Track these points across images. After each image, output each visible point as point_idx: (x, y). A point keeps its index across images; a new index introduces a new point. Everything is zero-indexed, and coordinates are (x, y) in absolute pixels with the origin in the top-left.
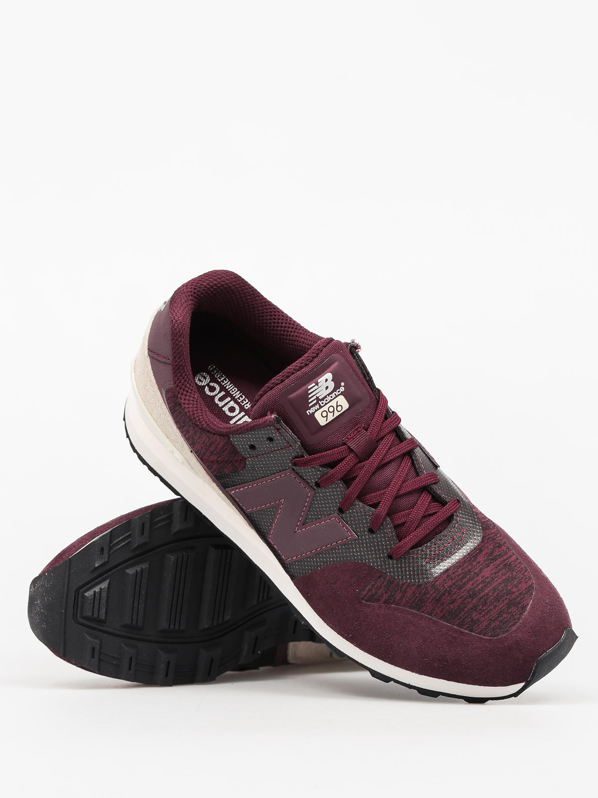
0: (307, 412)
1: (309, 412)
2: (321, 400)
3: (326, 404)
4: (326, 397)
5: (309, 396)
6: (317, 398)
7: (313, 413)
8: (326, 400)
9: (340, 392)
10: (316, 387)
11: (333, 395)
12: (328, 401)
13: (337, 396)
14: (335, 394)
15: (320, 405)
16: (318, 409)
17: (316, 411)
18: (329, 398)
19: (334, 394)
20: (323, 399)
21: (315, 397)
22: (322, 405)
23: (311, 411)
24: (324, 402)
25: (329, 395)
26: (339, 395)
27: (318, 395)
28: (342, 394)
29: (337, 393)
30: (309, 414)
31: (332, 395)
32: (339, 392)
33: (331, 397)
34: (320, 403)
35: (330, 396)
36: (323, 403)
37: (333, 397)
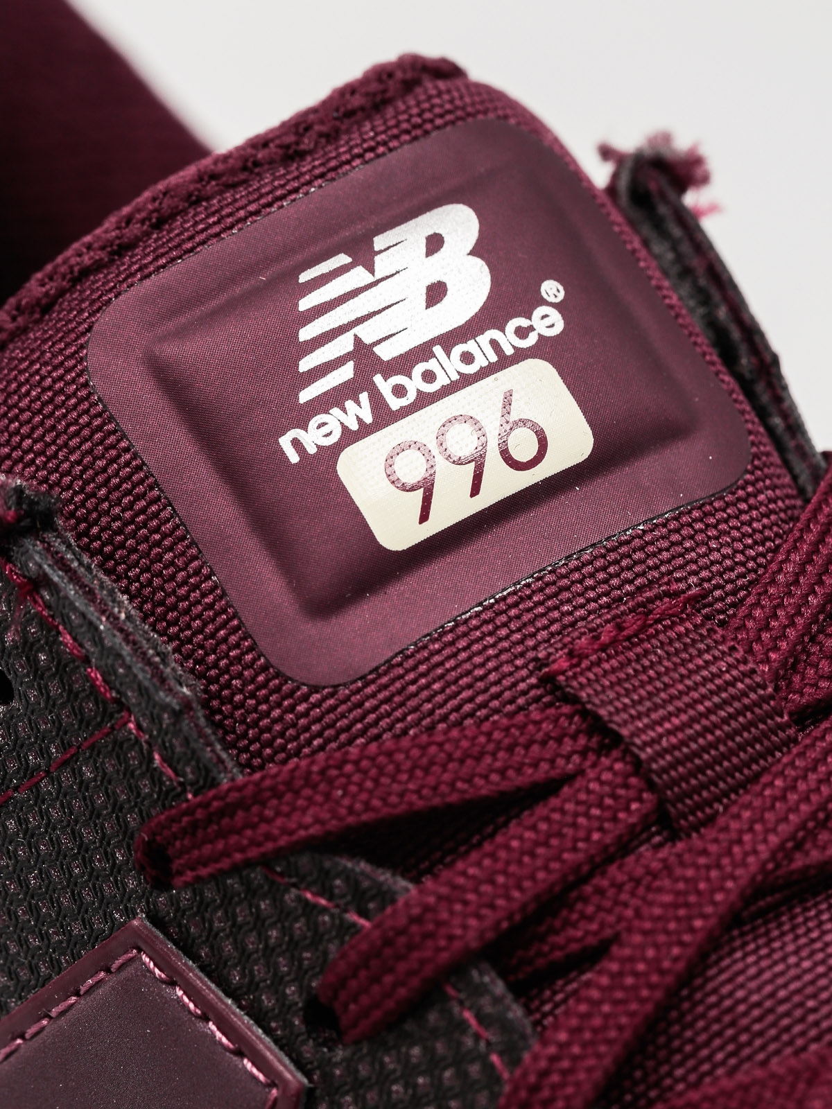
0: (285, 442)
1: (296, 443)
2: (390, 368)
3: (424, 400)
4: (423, 352)
5: (306, 364)
6: (363, 354)
7: (330, 454)
8: (429, 376)
9: (532, 340)
10: (358, 277)
11: (481, 349)
12: (442, 381)
13: (504, 362)
14: (494, 344)
15: (378, 402)
16: (365, 430)
17: (349, 437)
18: (448, 366)
19: (484, 339)
20: (404, 364)
21: (344, 344)
22: (395, 403)
23: (314, 437)
24: (414, 384)
25: (449, 340)
26: (521, 355)
27: (367, 333)
28: (545, 349)
29: (508, 340)
30: (294, 458)
31: (470, 346)
32: (522, 333)
33: (467, 358)
34: (384, 386)
35: (458, 350)
36: (399, 391)
37: (480, 362)
